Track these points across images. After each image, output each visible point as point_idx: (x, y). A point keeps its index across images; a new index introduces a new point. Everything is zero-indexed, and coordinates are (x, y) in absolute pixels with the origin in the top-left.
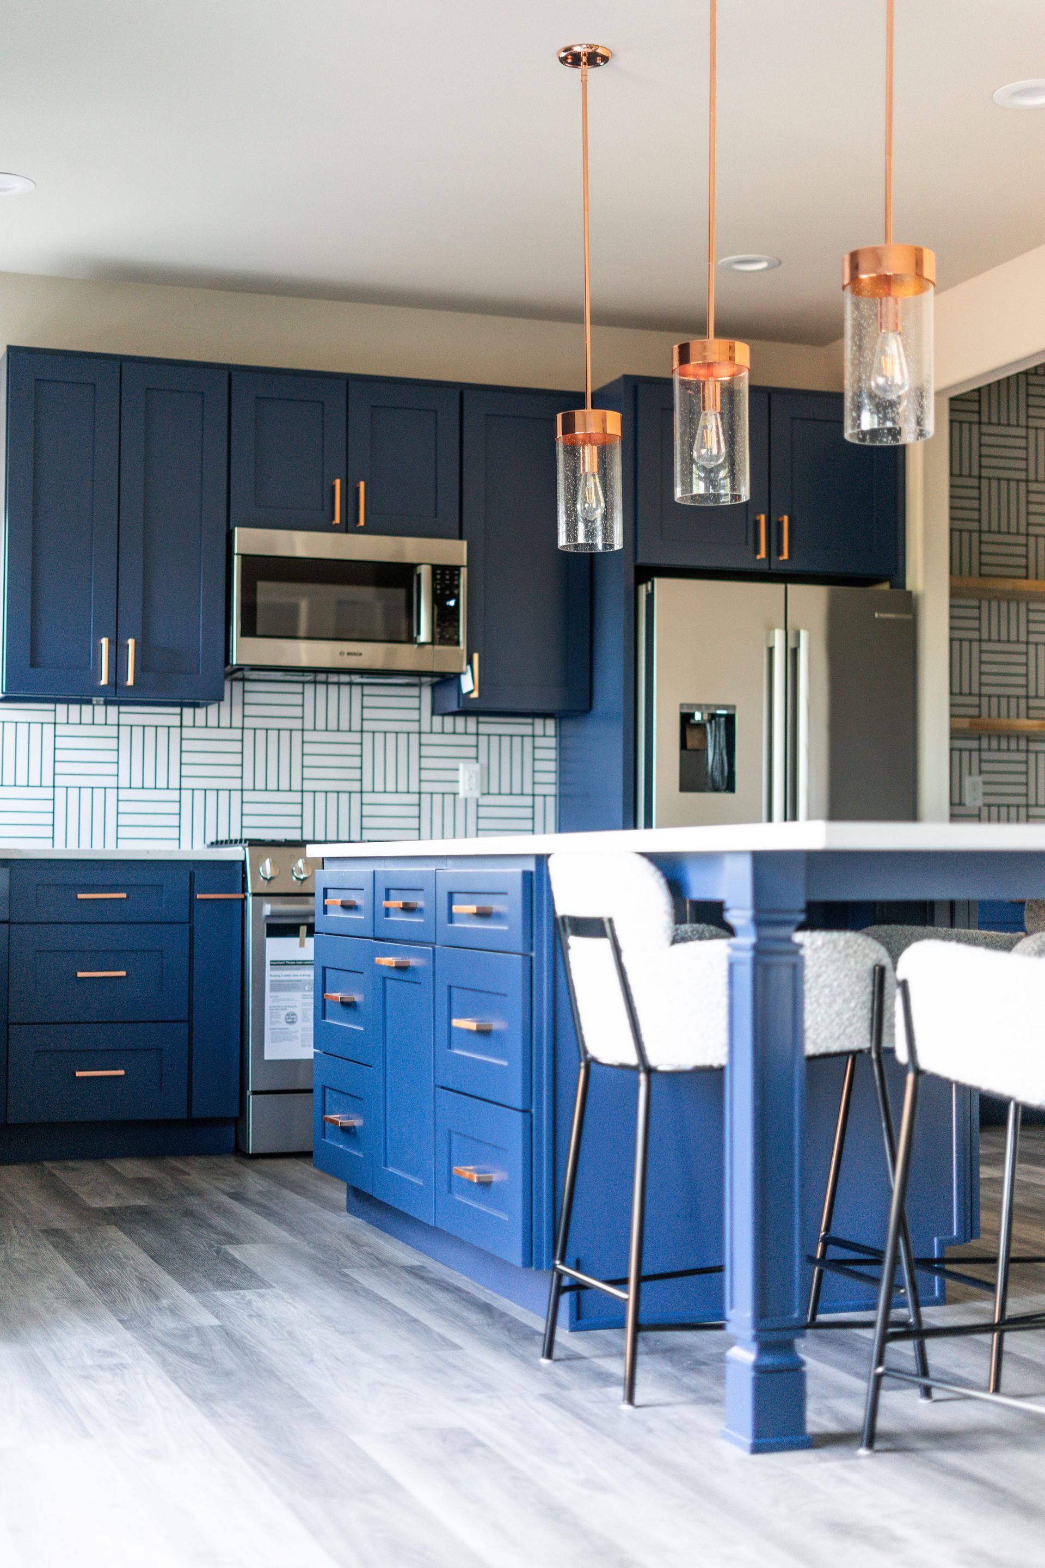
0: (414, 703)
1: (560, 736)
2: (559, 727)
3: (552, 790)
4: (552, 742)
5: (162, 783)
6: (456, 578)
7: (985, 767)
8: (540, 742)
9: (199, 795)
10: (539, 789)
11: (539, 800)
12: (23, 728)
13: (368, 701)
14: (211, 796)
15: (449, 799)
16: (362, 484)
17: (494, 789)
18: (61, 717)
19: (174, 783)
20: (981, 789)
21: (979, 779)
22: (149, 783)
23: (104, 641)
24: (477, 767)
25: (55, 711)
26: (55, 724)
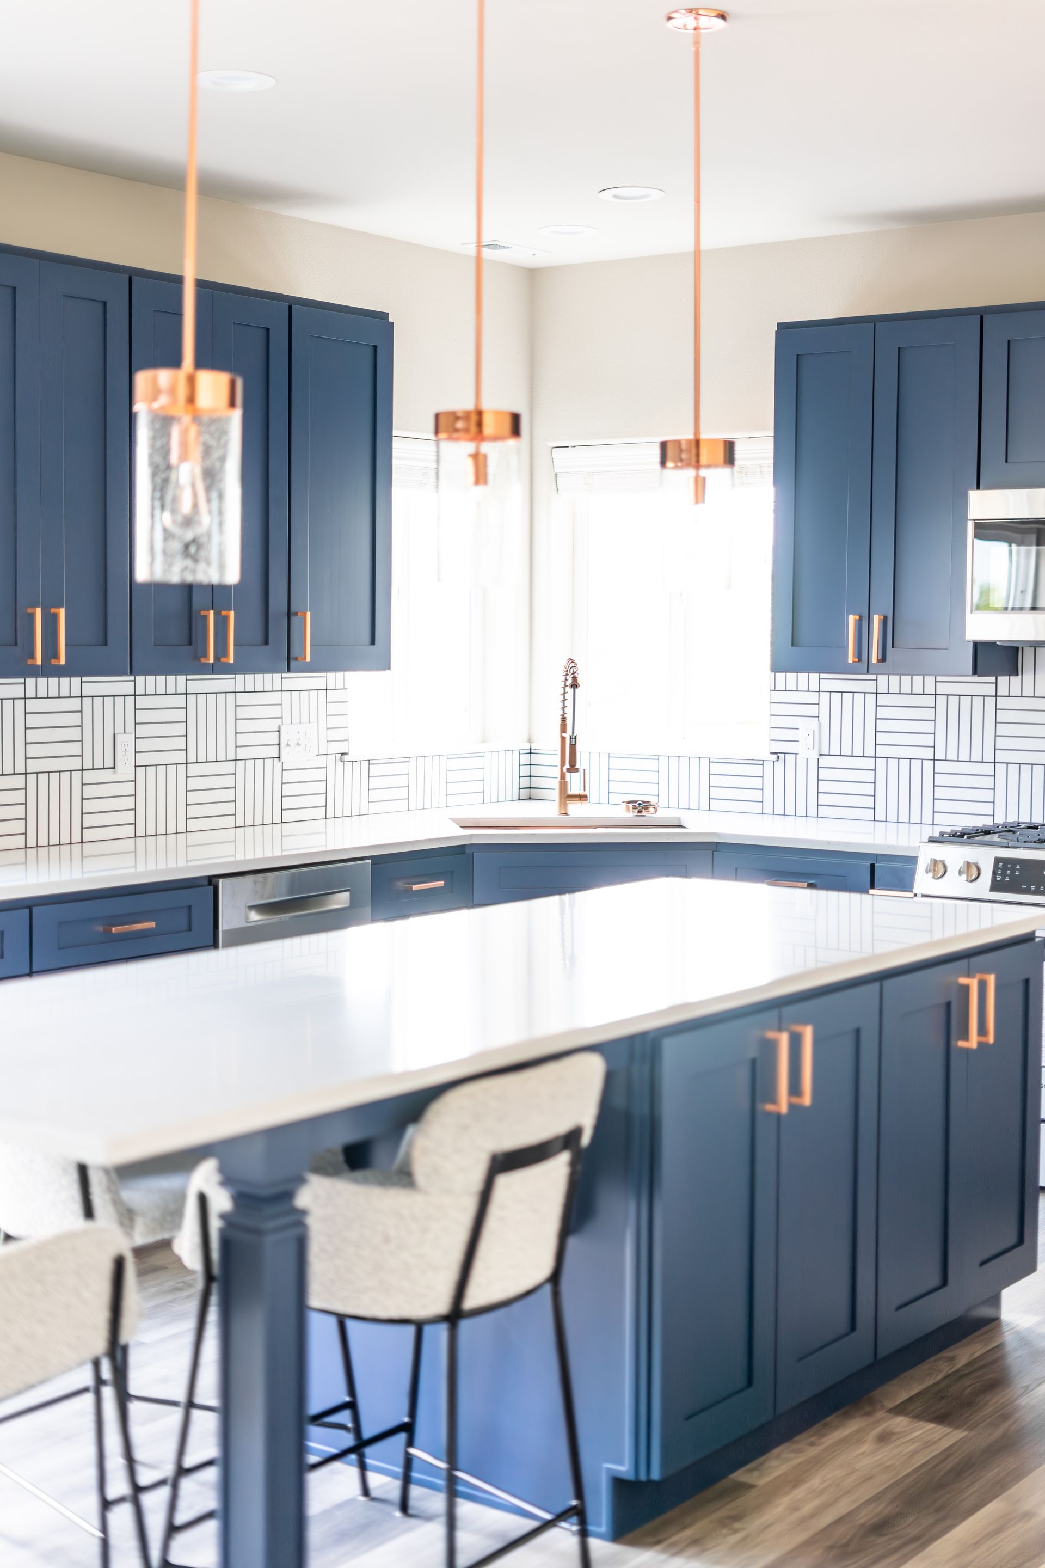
5: (976, 756)
12: (847, 698)
18: (882, 688)
22: (965, 756)
26: (877, 693)
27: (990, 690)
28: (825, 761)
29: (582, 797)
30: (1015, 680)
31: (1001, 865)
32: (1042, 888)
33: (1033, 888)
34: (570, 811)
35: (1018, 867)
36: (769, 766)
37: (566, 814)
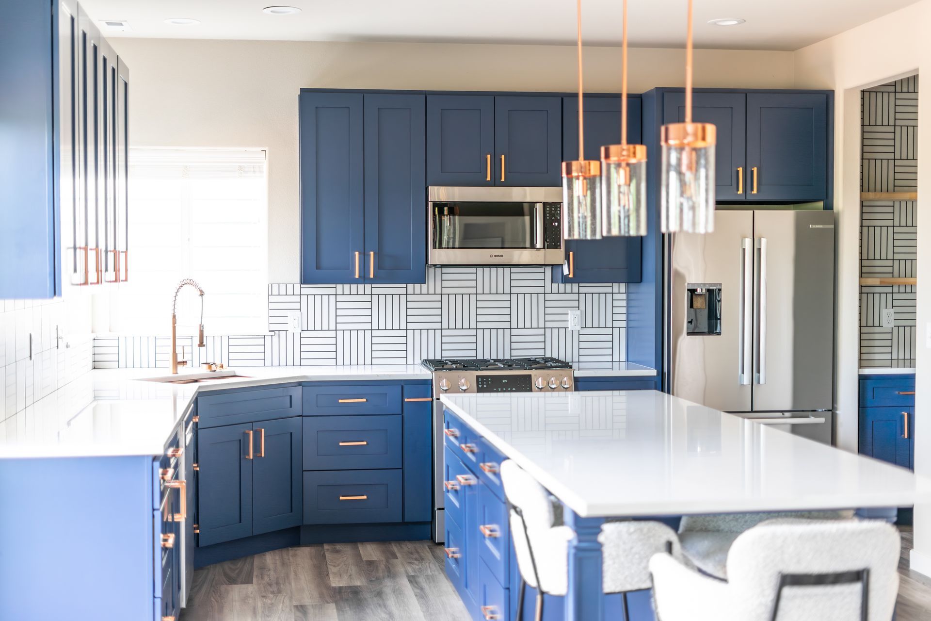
0: (541, 276)
1: (628, 293)
2: (627, 288)
3: (624, 324)
4: (624, 296)
5: (396, 326)
6: (559, 209)
7: (896, 303)
8: (616, 296)
9: (417, 333)
10: (616, 324)
11: (616, 331)
12: (318, 298)
13: (514, 276)
14: (424, 333)
15: (562, 331)
16: (503, 157)
17: (589, 324)
18: (339, 291)
19: (403, 326)
20: (893, 317)
21: (892, 311)
22: (389, 326)
23: (357, 253)
24: (578, 312)
25: (336, 288)
26: (336, 295)
27: (403, 291)
28: (304, 334)
29: (184, 363)
30: (424, 286)
31: (480, 380)
32: (509, 389)
33: (504, 389)
34: (178, 372)
35: (489, 379)
36: (268, 339)
37: (177, 373)
